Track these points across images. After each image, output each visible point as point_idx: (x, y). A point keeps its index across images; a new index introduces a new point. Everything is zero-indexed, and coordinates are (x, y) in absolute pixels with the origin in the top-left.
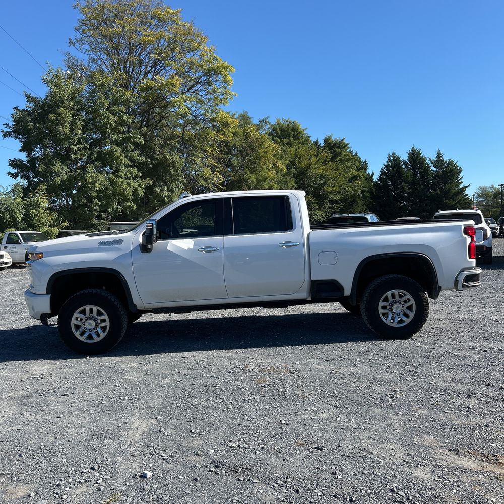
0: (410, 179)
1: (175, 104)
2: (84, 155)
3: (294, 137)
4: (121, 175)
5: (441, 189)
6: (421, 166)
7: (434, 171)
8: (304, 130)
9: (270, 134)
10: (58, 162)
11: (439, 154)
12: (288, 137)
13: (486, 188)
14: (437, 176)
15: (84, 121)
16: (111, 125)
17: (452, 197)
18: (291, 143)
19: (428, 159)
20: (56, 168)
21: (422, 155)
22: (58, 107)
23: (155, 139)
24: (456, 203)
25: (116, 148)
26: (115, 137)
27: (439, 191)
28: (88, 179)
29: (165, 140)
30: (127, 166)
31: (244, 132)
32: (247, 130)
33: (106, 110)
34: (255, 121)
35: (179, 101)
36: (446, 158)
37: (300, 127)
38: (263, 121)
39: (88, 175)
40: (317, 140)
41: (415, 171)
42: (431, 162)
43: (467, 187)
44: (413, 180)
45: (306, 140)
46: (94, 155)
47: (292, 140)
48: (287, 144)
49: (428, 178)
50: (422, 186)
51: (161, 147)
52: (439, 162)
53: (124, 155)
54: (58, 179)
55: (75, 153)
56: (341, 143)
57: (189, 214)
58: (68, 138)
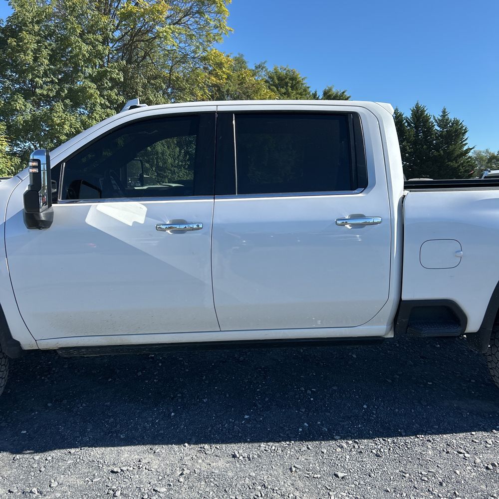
0: (412, 138)
1: (161, 34)
2: (52, 90)
3: (292, 87)
4: (95, 117)
5: (444, 150)
6: (424, 125)
7: (438, 131)
8: (302, 79)
9: (266, 82)
10: (20, 97)
11: (444, 112)
12: (285, 87)
13: (480, 152)
14: (441, 136)
15: (52, 50)
16: (84, 56)
17: (456, 159)
18: (289, 93)
19: (432, 118)
20: (17, 104)
21: (426, 113)
22: (21, 30)
23: (137, 77)
24: (459, 166)
25: (90, 83)
26: (89, 71)
27: (442, 152)
28: (55, 119)
29: (149, 79)
30: (103, 106)
31: (239, 76)
32: (242, 74)
33: (78, 37)
34: (251, 66)
35: (166, 32)
36: (451, 117)
37: (299, 76)
38: (259, 66)
39: (55, 114)
40: (316, 92)
41: (417, 130)
42: (436, 120)
43: (471, 149)
44: (415, 139)
45: (305, 90)
46: (64, 91)
47: (290, 90)
48: (285, 94)
49: (431, 138)
50: (425, 146)
51: (144, 87)
52: (443, 122)
53: (99, 93)
54: (20, 118)
55: (41, 87)
56: (342, 96)
57: (175, 167)
58: (32, 69)
